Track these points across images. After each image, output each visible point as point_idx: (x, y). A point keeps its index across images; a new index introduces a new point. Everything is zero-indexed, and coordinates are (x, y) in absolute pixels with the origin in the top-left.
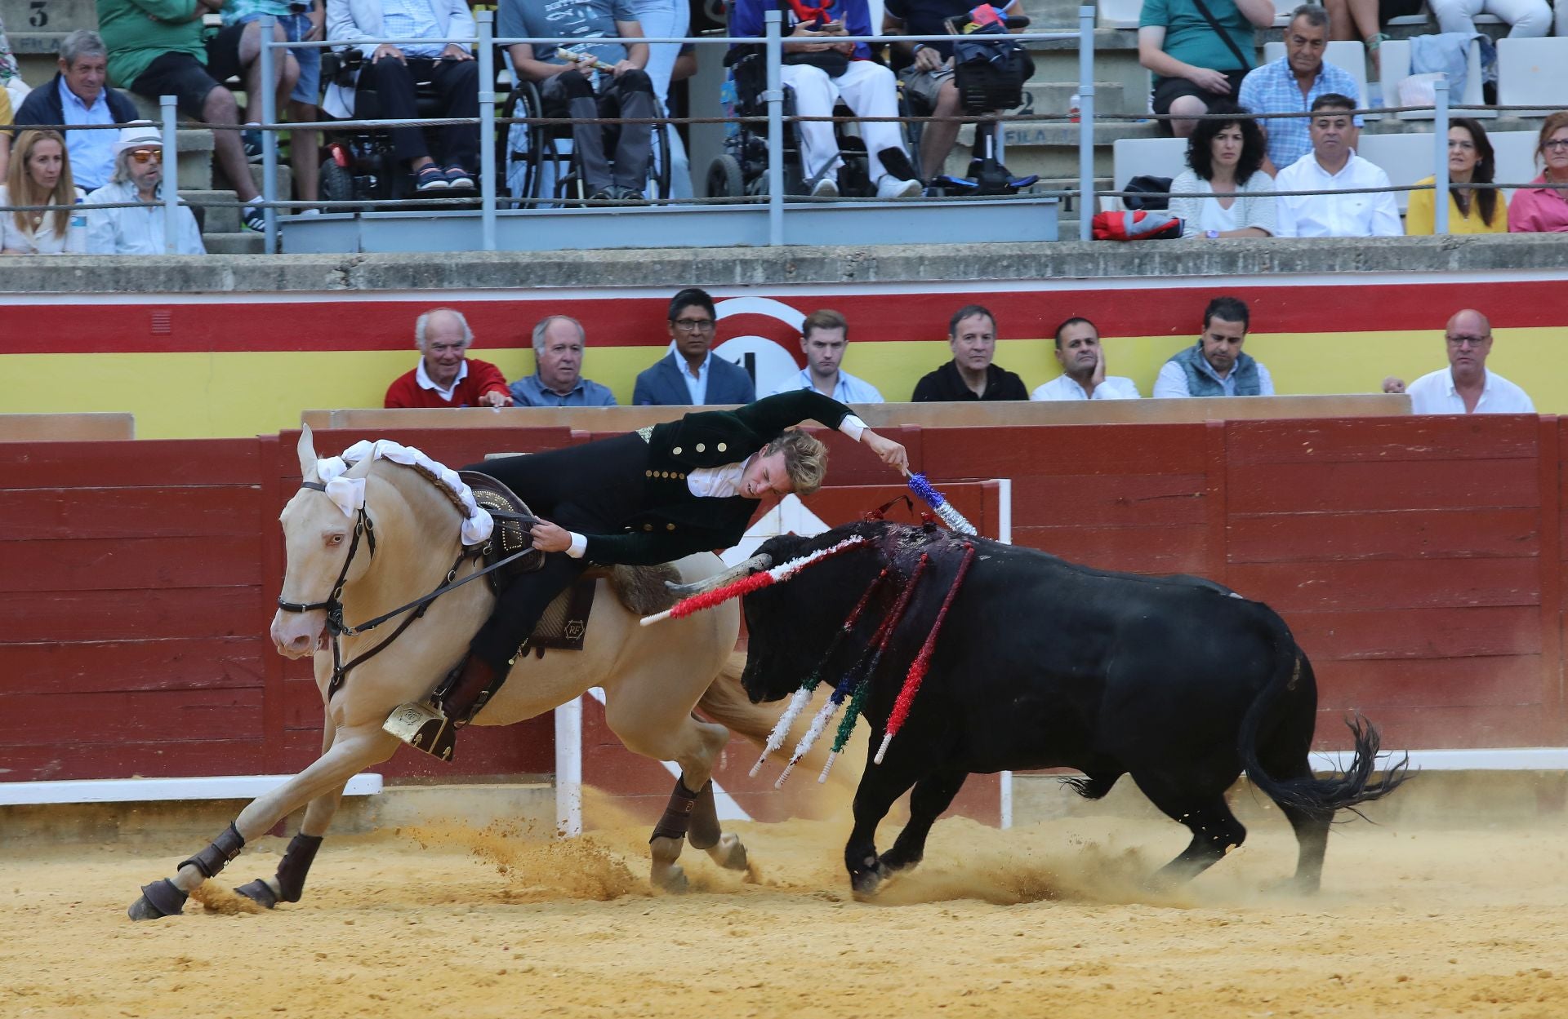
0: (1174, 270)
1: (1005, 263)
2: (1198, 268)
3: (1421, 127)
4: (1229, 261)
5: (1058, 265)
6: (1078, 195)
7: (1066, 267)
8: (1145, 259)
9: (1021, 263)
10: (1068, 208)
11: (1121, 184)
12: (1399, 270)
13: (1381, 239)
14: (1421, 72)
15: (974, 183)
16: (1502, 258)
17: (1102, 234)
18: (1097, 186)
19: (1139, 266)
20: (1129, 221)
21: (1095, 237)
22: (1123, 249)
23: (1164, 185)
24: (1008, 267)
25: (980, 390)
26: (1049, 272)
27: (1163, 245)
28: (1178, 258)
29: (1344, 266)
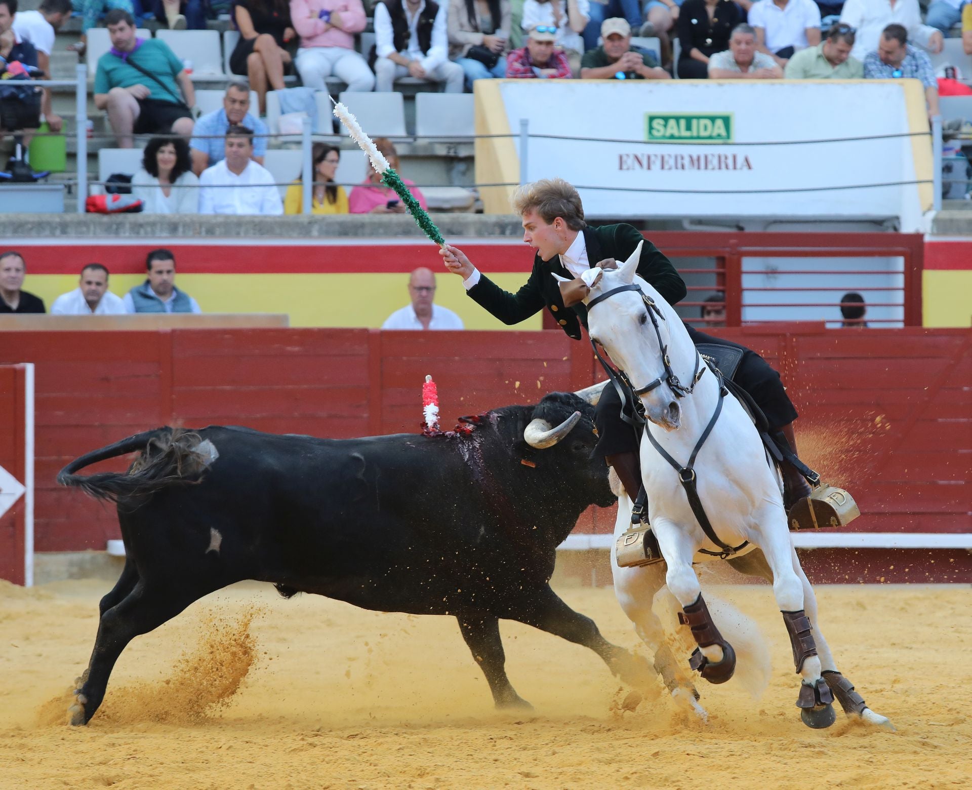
0: (138, 233)
1: (30, 226)
2: (153, 232)
3: (293, 146)
4: (174, 228)
5: (64, 228)
6: (76, 184)
7: (69, 230)
8: (120, 225)
9: (40, 227)
10: (70, 192)
11: (104, 176)
12: (281, 236)
14: (289, 112)
15: (8, 175)
17: (91, 208)
18: (89, 179)
19: (116, 230)
20: (109, 201)
21: (88, 211)
22: (105, 219)
24: (31, 229)
25: (14, 305)
26: (58, 232)
27: (131, 217)
28: (141, 226)
29: (246, 233)
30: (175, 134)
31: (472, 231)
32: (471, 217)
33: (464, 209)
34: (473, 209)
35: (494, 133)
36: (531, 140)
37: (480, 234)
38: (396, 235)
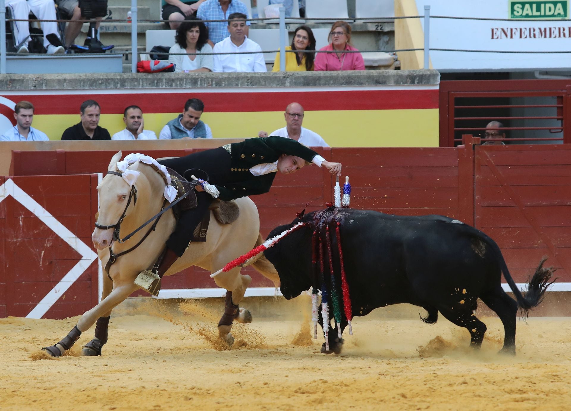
0: (171, 85)
1: (100, 82)
2: (181, 85)
3: (274, 26)
4: (194, 82)
5: (123, 83)
6: (131, 54)
7: (126, 84)
8: (160, 80)
9: (107, 82)
10: (127, 59)
11: (149, 49)
12: (265, 86)
13: (257, 73)
14: (274, 3)
15: (87, 48)
16: (307, 82)
17: (141, 70)
18: (139, 50)
19: (156, 83)
20: (152, 64)
21: (138, 71)
22: (150, 76)
23: (167, 50)
24: (102, 83)
25: (91, 136)
26: (119, 86)
27: (167, 75)
28: (173, 80)
29: (242, 84)
30: (198, 19)
31: (392, 81)
32: (391, 71)
33: (387, 67)
34: (393, 67)
35: (407, 15)
36: (431, 19)
37: (397, 83)
38: (341, 84)
